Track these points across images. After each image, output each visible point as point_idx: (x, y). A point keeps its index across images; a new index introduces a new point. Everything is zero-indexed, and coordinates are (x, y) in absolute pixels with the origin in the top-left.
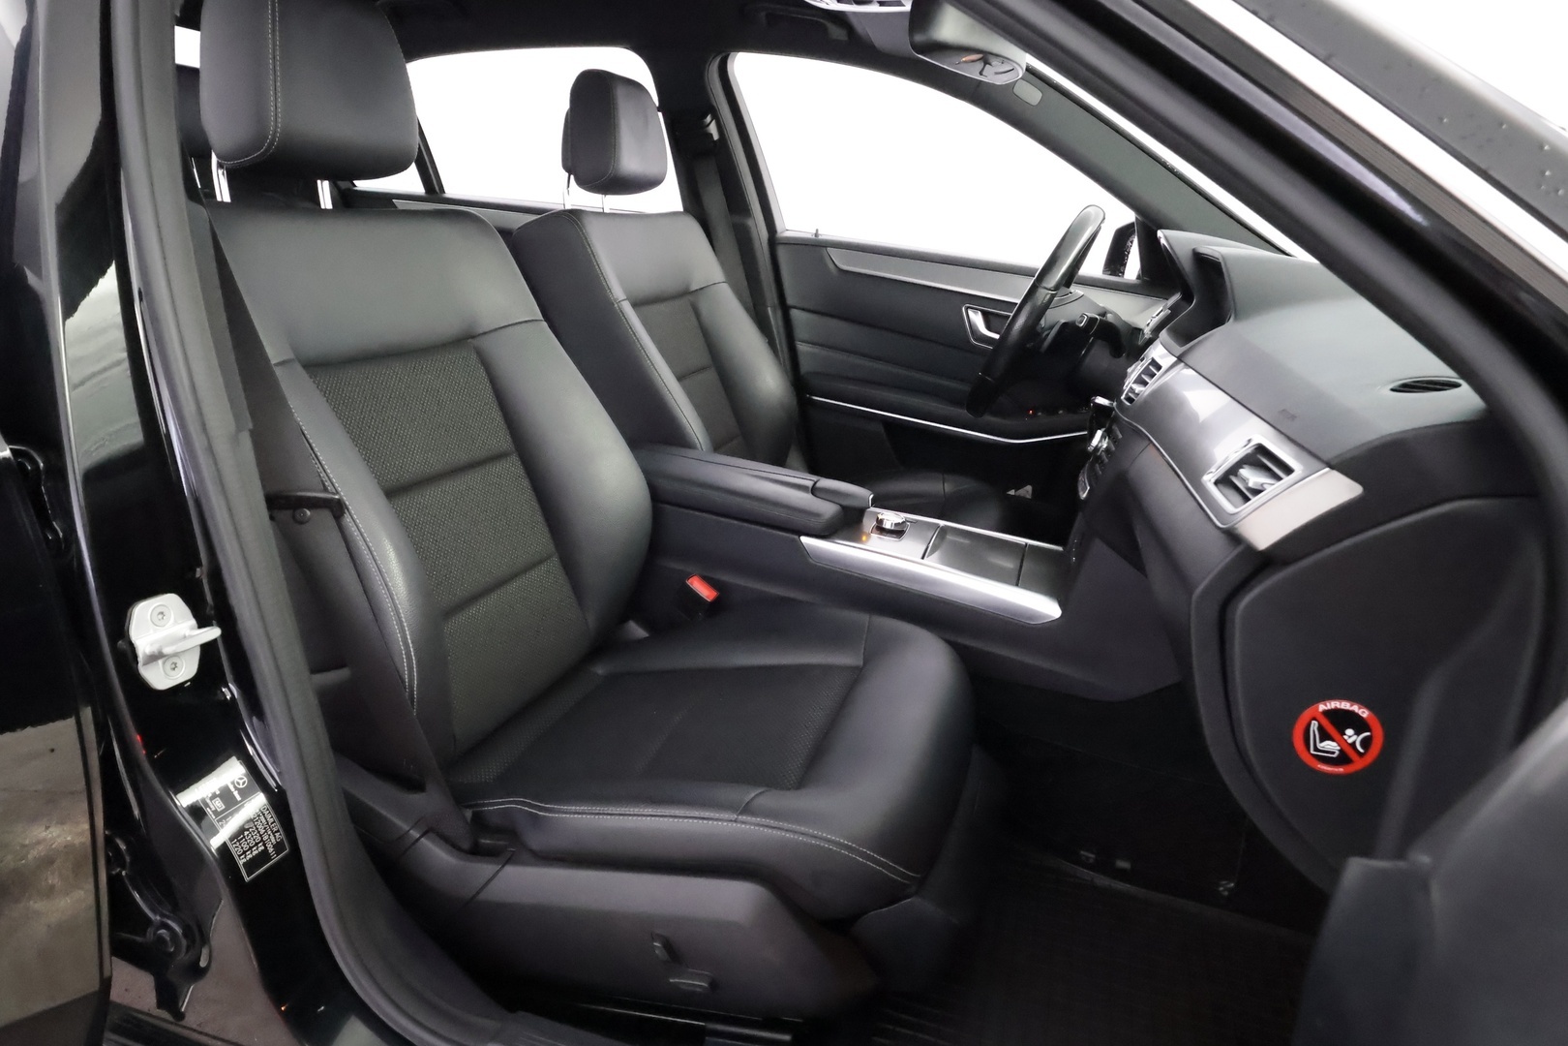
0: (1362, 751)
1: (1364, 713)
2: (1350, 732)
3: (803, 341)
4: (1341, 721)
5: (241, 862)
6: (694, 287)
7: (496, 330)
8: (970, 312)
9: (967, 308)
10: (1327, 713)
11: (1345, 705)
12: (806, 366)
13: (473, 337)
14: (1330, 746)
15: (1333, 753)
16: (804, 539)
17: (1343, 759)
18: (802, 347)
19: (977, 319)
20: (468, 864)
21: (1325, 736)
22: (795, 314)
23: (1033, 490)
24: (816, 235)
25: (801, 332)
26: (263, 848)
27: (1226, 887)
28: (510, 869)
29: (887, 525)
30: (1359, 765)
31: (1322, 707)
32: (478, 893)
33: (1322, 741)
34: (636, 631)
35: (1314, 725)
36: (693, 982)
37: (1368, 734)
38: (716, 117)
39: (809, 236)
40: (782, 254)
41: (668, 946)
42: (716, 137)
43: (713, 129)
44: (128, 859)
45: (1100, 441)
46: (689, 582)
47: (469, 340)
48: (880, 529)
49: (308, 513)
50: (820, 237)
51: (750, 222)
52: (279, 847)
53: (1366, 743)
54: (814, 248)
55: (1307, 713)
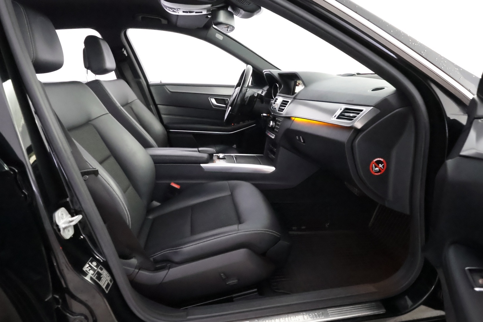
0: (383, 168)
1: (382, 160)
2: (380, 165)
3: (163, 114)
4: (378, 162)
5: (104, 287)
6: (130, 101)
7: (97, 118)
8: (211, 99)
9: (210, 98)
10: (376, 162)
11: (378, 159)
12: (165, 122)
13: (90, 121)
14: (377, 169)
15: (377, 170)
16: (202, 165)
17: (380, 171)
18: (163, 116)
19: (213, 101)
20: (155, 274)
21: (376, 167)
22: (159, 106)
23: (236, 146)
24: (161, 82)
25: (162, 111)
26: (107, 282)
27: (327, 225)
28: (171, 270)
29: (221, 157)
30: (383, 171)
31: (374, 161)
32: (163, 280)
33: (375, 168)
34: (156, 204)
35: (374, 165)
36: (232, 282)
37: (383, 164)
38: (126, 49)
39: (159, 83)
40: (152, 89)
41: (225, 274)
42: (126, 55)
43: (125, 53)
44: (60, 301)
45: (273, 123)
46: (171, 184)
47: (89, 122)
48: (219, 158)
49: (87, 176)
50: (162, 83)
51: (141, 80)
52: (111, 281)
53: (383, 166)
54: (161, 86)
55: (372, 163)
